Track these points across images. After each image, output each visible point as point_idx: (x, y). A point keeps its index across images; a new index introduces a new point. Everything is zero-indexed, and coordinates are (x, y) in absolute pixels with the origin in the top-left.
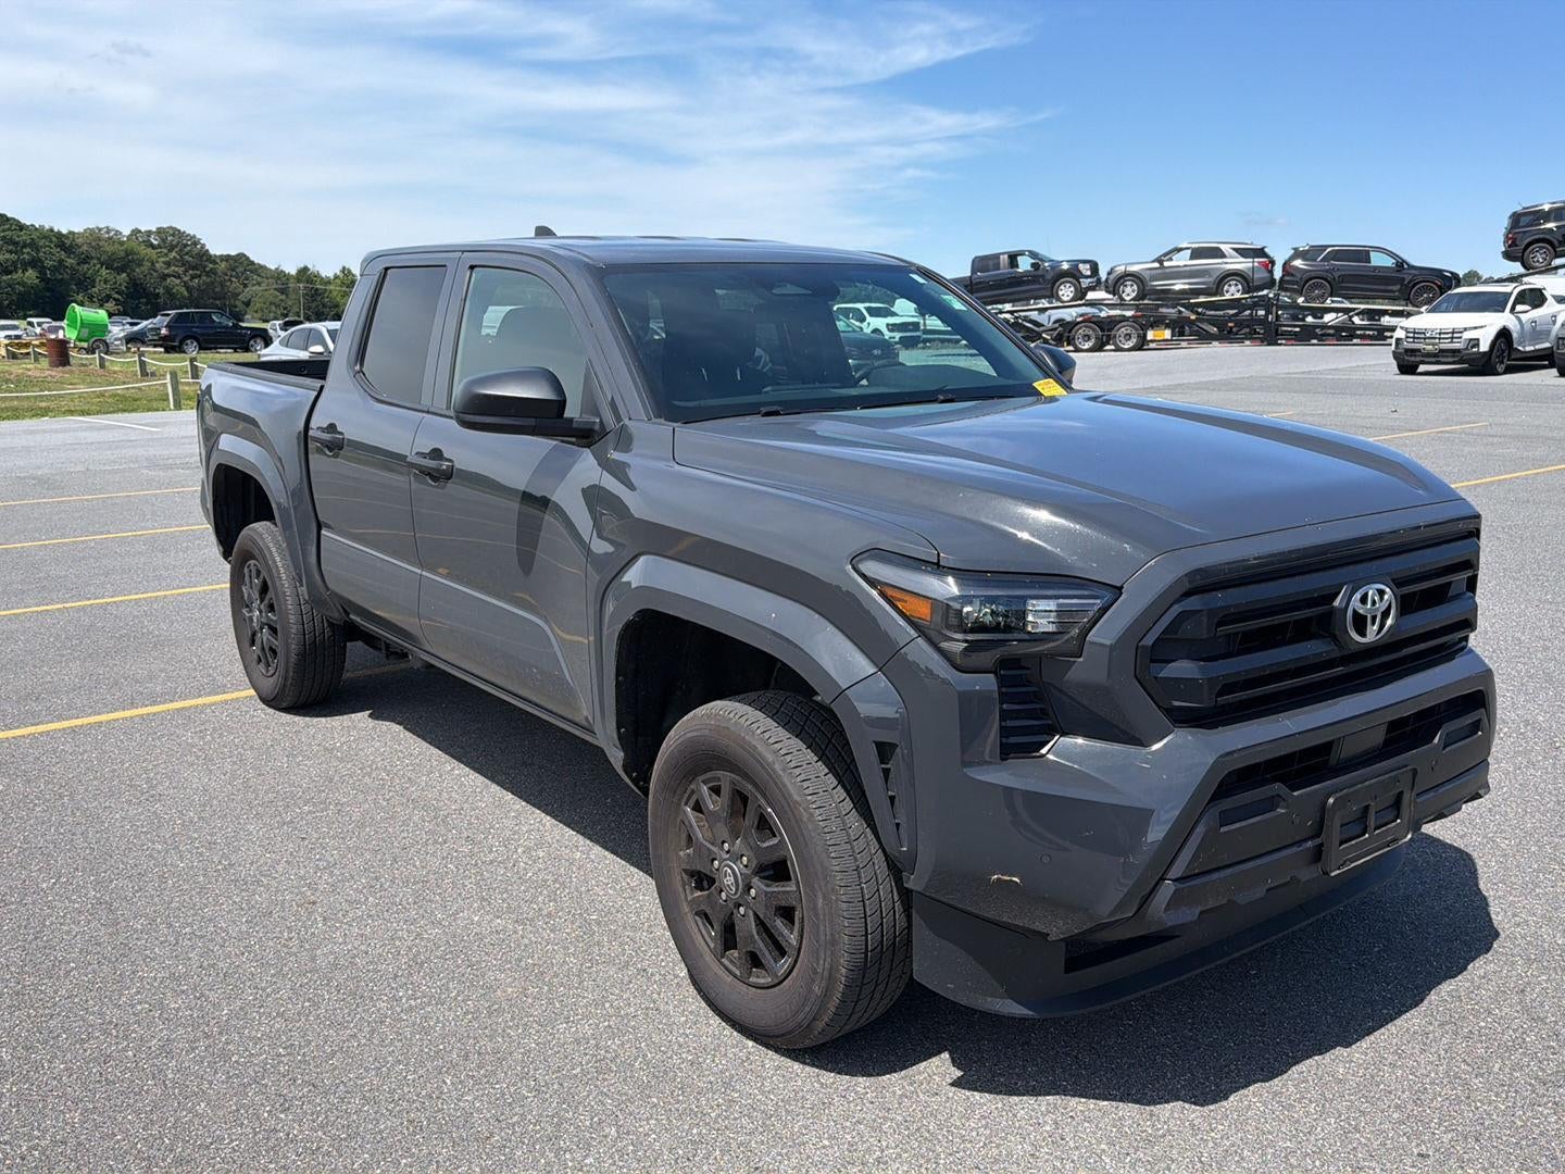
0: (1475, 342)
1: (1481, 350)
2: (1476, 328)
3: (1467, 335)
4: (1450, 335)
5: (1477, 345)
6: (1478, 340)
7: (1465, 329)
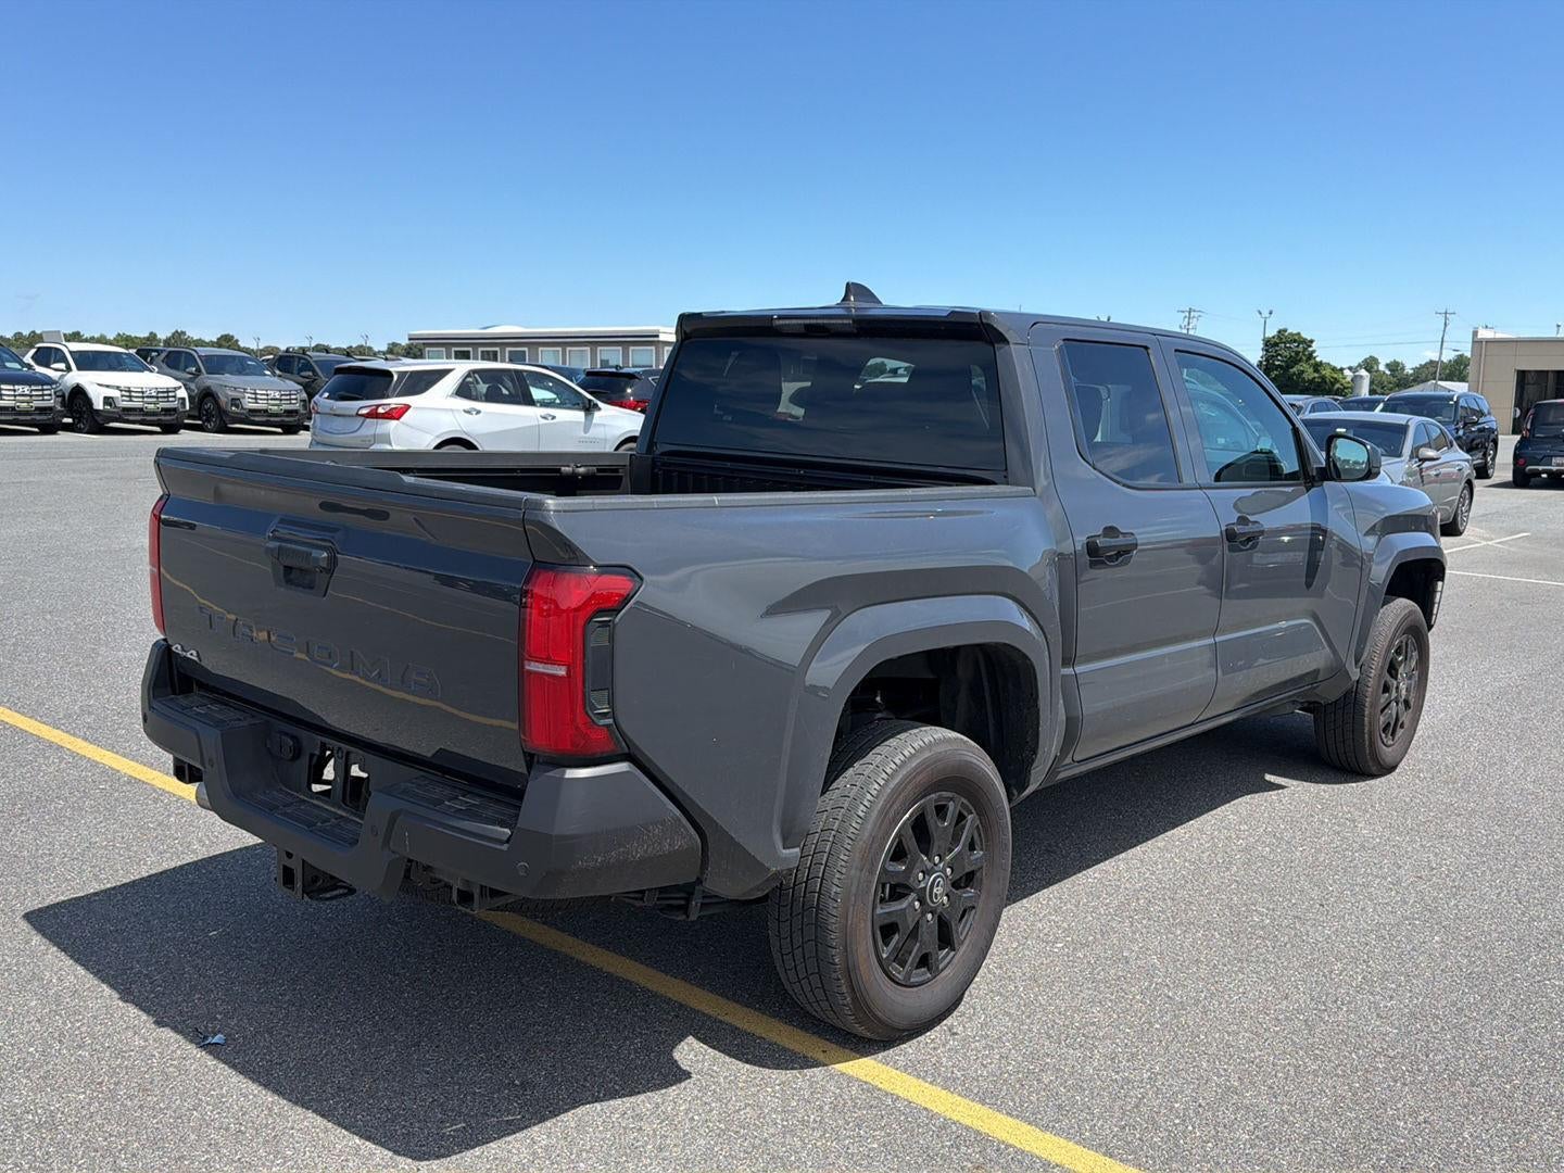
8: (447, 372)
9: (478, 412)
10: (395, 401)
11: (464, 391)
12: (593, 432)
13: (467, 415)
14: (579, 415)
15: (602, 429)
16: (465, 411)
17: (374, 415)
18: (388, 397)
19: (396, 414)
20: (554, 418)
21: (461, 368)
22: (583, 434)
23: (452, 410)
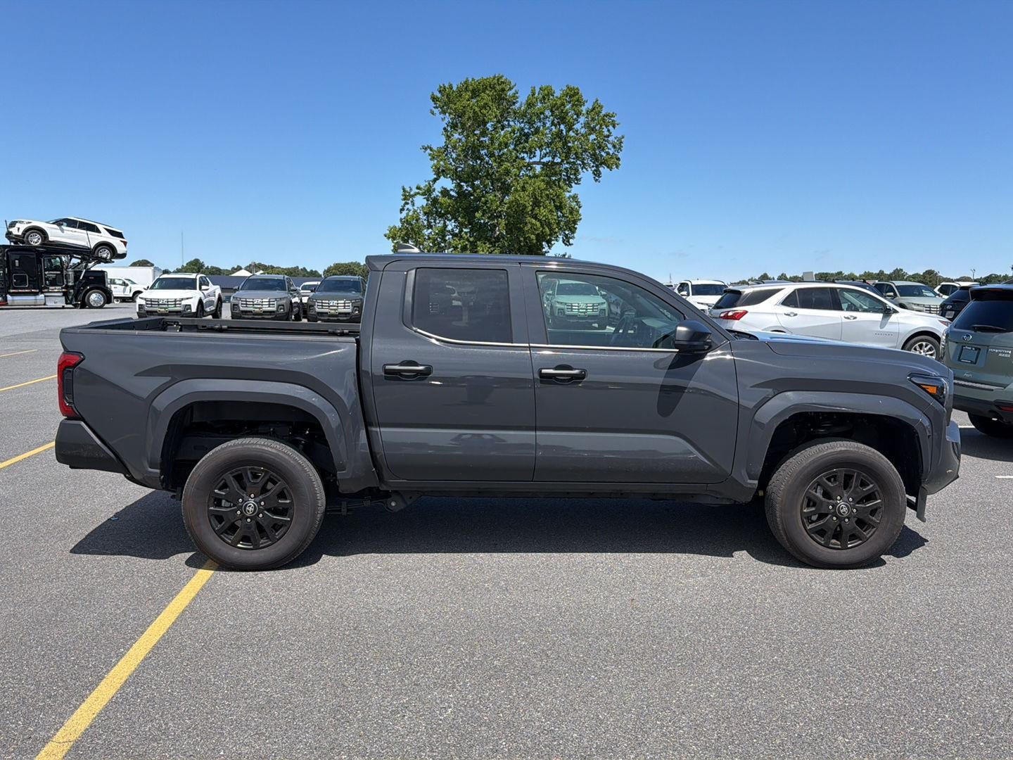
0: (189, 307)
1: (193, 311)
2: (187, 299)
3: (184, 303)
4: (173, 303)
5: (190, 309)
6: (190, 305)
7: (183, 299)
8: (778, 290)
9: (795, 315)
10: (740, 309)
11: (789, 301)
12: (888, 328)
13: (787, 316)
14: (878, 317)
15: (897, 325)
16: (785, 314)
17: (727, 317)
18: (735, 307)
19: (737, 316)
20: (855, 318)
21: (789, 288)
22: (879, 329)
23: (776, 314)
